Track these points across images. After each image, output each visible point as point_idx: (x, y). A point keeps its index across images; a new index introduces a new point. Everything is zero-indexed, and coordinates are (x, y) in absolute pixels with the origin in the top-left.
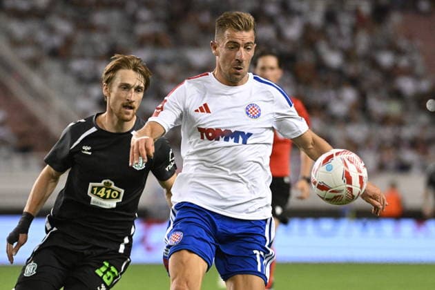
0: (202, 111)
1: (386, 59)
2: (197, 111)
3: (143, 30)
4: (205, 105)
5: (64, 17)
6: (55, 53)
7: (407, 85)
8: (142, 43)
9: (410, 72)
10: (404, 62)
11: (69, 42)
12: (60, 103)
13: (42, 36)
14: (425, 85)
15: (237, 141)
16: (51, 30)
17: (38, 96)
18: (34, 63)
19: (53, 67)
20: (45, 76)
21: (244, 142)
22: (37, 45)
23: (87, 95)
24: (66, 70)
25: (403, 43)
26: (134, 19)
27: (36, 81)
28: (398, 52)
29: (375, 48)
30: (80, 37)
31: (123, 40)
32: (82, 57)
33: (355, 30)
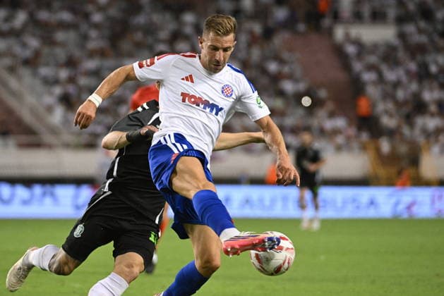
0: (187, 80)
1: (273, 67)
2: (183, 79)
3: (93, 45)
4: (191, 76)
5: (34, 35)
6: (27, 63)
7: (288, 86)
8: (92, 54)
9: (291, 77)
10: (286, 69)
11: (37, 54)
12: (30, 99)
13: (18, 50)
14: (302, 86)
15: (211, 111)
16: (24, 45)
17: (13, 94)
18: (12, 70)
19: (25, 73)
20: (19, 78)
21: (217, 114)
22: (14, 56)
23: (51, 94)
24: (35, 74)
25: (286, 55)
26: (85, 37)
27: (13, 83)
28: (281, 61)
29: (265, 58)
30: (46, 50)
31: (77, 53)
32: (47, 64)
33: (250, 45)
